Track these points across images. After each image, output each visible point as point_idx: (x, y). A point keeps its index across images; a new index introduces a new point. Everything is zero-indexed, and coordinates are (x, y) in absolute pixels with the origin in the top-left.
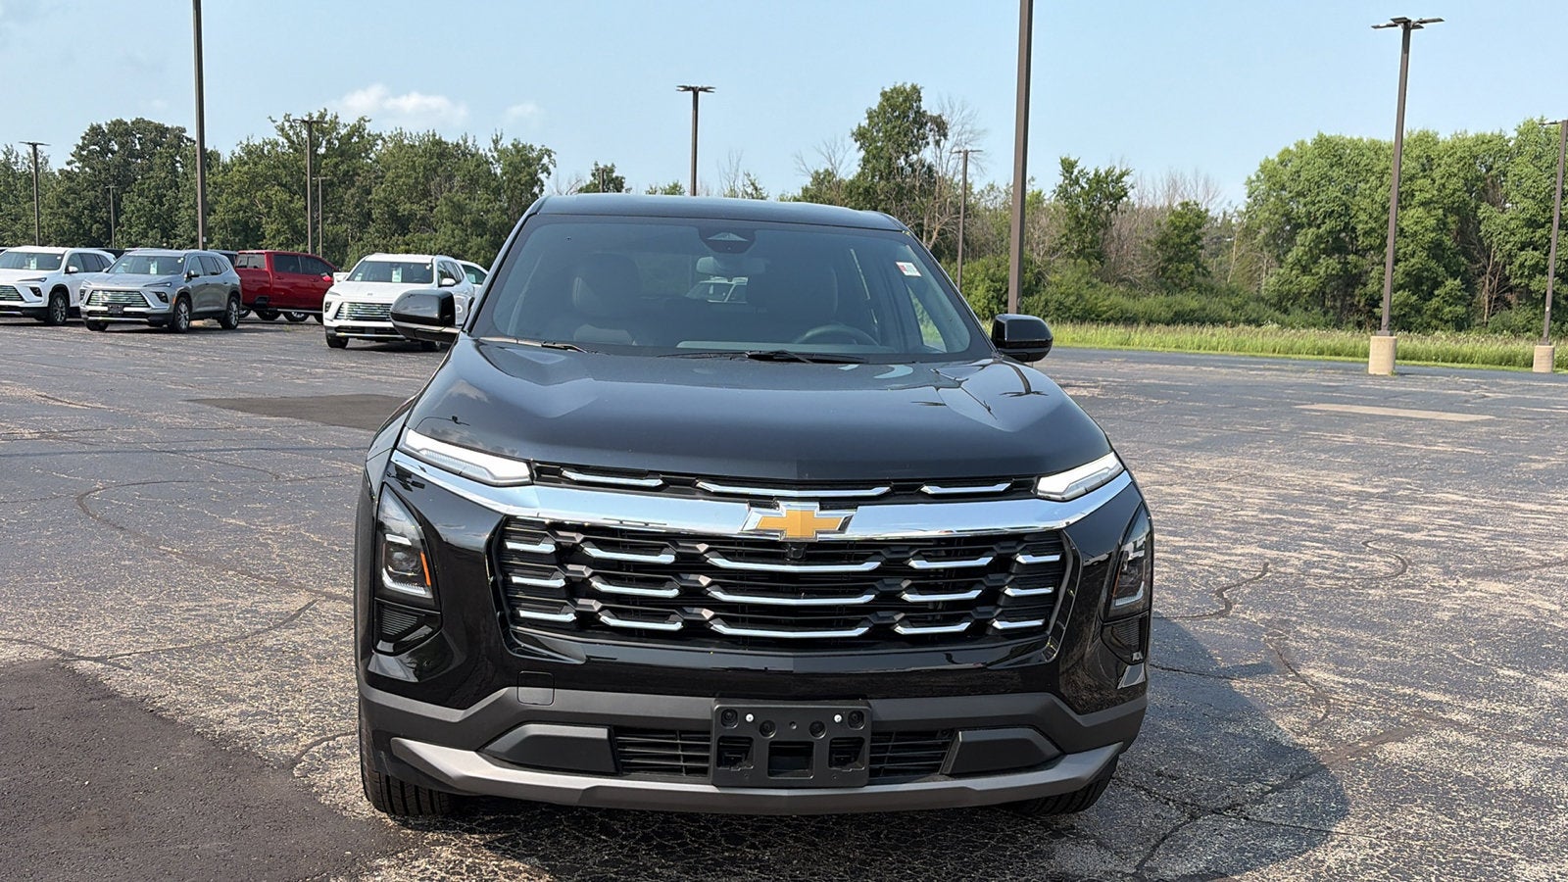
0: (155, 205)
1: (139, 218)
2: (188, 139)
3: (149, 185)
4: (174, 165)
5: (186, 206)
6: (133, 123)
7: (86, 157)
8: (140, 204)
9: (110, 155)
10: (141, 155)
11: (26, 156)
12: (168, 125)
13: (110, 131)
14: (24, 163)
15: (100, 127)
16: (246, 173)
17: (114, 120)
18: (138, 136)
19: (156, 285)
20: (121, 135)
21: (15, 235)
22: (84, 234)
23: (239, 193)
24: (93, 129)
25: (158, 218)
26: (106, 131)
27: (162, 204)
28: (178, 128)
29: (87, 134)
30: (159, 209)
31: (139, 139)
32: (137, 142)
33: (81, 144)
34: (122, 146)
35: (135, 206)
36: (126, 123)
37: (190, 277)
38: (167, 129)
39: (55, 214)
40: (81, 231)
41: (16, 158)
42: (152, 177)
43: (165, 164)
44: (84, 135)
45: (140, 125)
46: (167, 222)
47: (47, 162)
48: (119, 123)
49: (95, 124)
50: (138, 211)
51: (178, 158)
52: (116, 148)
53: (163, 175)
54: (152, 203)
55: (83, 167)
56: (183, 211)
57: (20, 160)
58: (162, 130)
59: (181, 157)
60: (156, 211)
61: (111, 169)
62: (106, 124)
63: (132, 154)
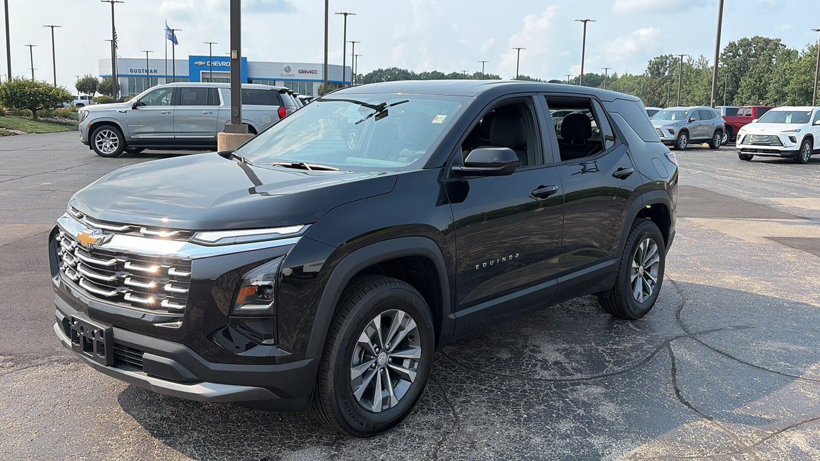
0: (757, 82)
1: (747, 90)
2: (782, 45)
3: (756, 71)
4: (771, 60)
5: (773, 81)
6: (752, 39)
7: (725, 59)
8: (749, 82)
9: (738, 57)
10: (753, 56)
11: (698, 61)
12: (771, 38)
13: (739, 45)
14: (696, 65)
15: (734, 43)
16: (809, 62)
17: (742, 38)
18: (753, 46)
19: (670, 125)
20: (745, 46)
21: (688, 100)
22: (720, 99)
23: (805, 73)
24: (730, 44)
25: (758, 90)
26: (737, 45)
27: (761, 82)
28: (777, 39)
29: (727, 47)
30: (759, 84)
31: (754, 47)
32: (753, 49)
33: (723, 53)
34: (744, 52)
35: (746, 83)
36: (748, 40)
37: (690, 121)
38: (771, 40)
39: (707, 89)
40: (718, 97)
41: (693, 62)
42: (758, 67)
43: (765, 60)
44: (725, 48)
45: (756, 40)
46: (763, 91)
47: (707, 63)
48: (745, 39)
49: (731, 42)
50: (748, 86)
51: (774, 56)
52: (741, 53)
53: (764, 66)
54: (756, 81)
55: (724, 64)
56: (771, 84)
57: (694, 63)
58: (767, 41)
59: (775, 55)
60: (758, 85)
61: (737, 64)
62: (738, 41)
63: (749, 56)
